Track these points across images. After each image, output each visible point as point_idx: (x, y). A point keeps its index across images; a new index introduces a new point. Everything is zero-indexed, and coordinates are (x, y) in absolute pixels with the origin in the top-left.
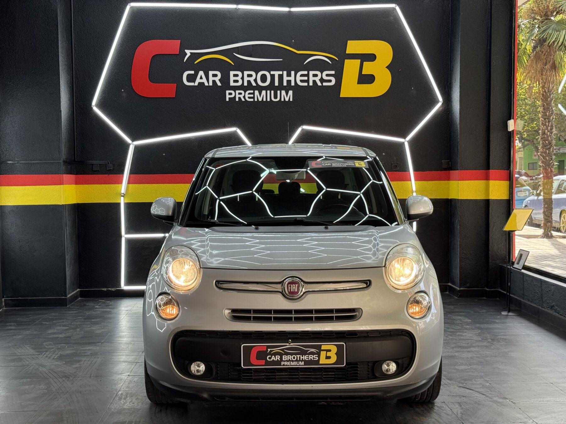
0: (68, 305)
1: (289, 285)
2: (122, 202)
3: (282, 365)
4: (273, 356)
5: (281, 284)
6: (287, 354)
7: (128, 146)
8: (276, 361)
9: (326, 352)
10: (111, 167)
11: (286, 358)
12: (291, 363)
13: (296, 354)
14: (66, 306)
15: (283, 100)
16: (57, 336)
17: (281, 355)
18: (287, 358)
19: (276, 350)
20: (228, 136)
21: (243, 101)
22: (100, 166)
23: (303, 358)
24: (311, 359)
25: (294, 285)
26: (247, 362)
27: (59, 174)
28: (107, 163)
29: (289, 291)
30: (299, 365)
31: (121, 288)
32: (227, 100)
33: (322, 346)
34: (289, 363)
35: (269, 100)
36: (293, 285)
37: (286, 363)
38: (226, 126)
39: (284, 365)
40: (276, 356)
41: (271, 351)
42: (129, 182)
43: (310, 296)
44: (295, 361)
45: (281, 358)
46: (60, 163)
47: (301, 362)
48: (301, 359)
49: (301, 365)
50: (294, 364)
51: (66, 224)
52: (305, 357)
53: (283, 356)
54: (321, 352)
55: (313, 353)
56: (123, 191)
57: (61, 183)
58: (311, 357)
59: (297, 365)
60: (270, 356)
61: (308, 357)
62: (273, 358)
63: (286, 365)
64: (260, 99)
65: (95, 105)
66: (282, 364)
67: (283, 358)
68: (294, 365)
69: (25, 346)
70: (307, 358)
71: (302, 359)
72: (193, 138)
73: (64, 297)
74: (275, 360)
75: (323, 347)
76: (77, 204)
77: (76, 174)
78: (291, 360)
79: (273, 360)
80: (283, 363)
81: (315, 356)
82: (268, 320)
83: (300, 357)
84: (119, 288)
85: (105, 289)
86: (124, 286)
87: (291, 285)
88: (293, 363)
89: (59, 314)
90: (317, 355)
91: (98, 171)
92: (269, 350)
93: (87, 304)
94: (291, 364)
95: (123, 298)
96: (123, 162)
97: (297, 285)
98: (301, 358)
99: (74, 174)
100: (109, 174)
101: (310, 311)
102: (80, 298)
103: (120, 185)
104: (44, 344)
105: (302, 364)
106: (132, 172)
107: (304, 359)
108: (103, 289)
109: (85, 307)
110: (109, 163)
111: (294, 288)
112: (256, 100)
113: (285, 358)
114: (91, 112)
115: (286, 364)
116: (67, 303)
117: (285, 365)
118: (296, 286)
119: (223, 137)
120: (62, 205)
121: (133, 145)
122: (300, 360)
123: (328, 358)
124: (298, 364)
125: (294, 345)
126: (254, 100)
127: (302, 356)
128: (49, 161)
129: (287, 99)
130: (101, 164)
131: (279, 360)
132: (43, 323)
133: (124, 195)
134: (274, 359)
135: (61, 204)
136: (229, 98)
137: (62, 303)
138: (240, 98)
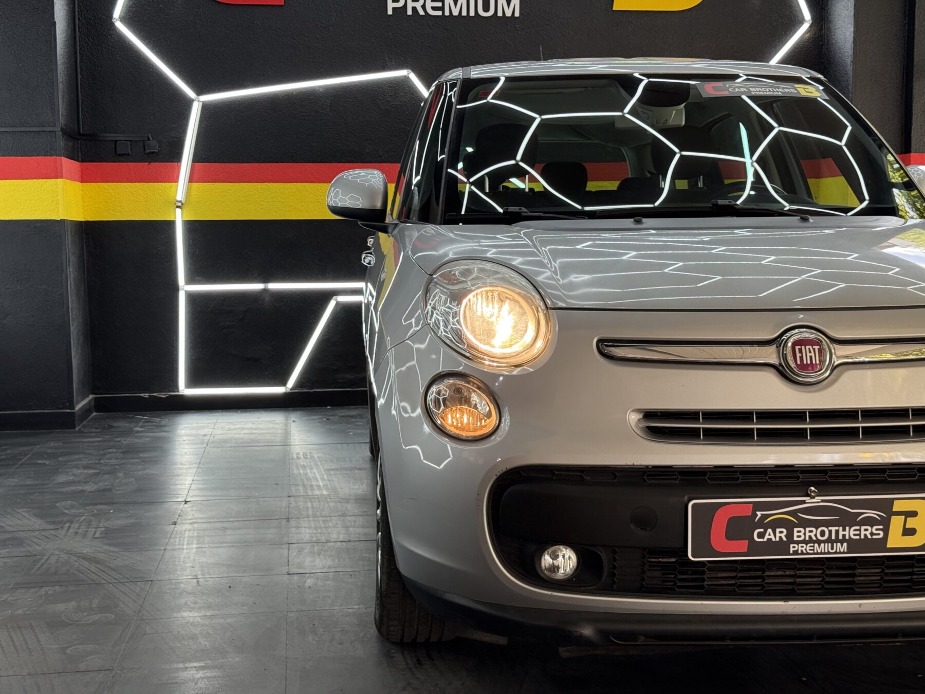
0: (77, 425)
1: (797, 348)
2: (179, 218)
3: (791, 552)
4: (770, 531)
5: (775, 346)
6: (805, 524)
7: (188, 103)
8: (776, 542)
9: (903, 517)
10: (154, 147)
11: (801, 534)
12: (813, 546)
13: (827, 524)
14: (74, 428)
15: (500, 14)
16: (80, 488)
17: (790, 526)
18: (805, 534)
19: (777, 514)
20: (390, 87)
21: (422, 16)
22: (131, 145)
23: (844, 533)
24: (865, 535)
25: (810, 347)
26: (703, 546)
27: (54, 155)
28: (147, 139)
29: (799, 363)
30: (836, 553)
31: (178, 391)
32: (390, 12)
33: (895, 502)
34: (808, 548)
35: (472, 13)
36: (808, 347)
37: (800, 548)
38: (387, 65)
39: (796, 553)
40: (778, 530)
41: (764, 517)
42: (191, 180)
43: (849, 377)
44: (824, 542)
45: (790, 535)
46: (55, 132)
47: (839, 544)
48: (841, 537)
49: (840, 553)
50: (822, 551)
51: (69, 261)
52: (850, 533)
53: (796, 530)
54: (893, 518)
55: (870, 522)
56: (180, 196)
57: (57, 175)
58: (866, 530)
59: (829, 553)
60: (762, 530)
61: (858, 532)
62: (769, 535)
63: (802, 553)
64: (456, 12)
65: (119, 18)
66: (792, 550)
67: (796, 534)
68: (821, 553)
69: (20, 511)
70: (855, 535)
71: (844, 536)
72: (321, 90)
73: (68, 411)
74: (774, 539)
75: (898, 506)
76: (85, 221)
77: (82, 162)
78: (814, 538)
79: (768, 539)
80: (794, 547)
81: (877, 530)
82: (743, 437)
83: (837, 532)
84: (175, 392)
85: (146, 395)
86: (184, 389)
87: (803, 347)
88: (819, 546)
89: (63, 443)
90: (881, 527)
91: (128, 155)
92: (759, 514)
93: (115, 424)
94: (813, 550)
95: (183, 413)
96: (178, 138)
97: (817, 347)
98: (841, 533)
99: (79, 161)
100: (150, 162)
101: (850, 414)
102: (94, 414)
103: (173, 184)
104: (57, 505)
105: (842, 550)
106: (198, 158)
107: (847, 537)
108: (142, 395)
109: (112, 430)
110: (151, 139)
111: (810, 354)
112: (447, 13)
113: (799, 533)
114: (111, 32)
115: (802, 551)
116: (76, 422)
117: (800, 552)
118: (814, 350)
119: (382, 88)
120: (61, 220)
121: (198, 102)
122: (837, 540)
123: (909, 532)
124: (832, 548)
125: (823, 501)
126: (443, 13)
127: (844, 530)
128: (32, 129)
129: (508, 13)
130: (133, 141)
131: (785, 539)
132: (39, 462)
133: (182, 204)
134: (772, 537)
135: (59, 219)
136: (394, 9)
137: (66, 423)
138: (414, 9)
